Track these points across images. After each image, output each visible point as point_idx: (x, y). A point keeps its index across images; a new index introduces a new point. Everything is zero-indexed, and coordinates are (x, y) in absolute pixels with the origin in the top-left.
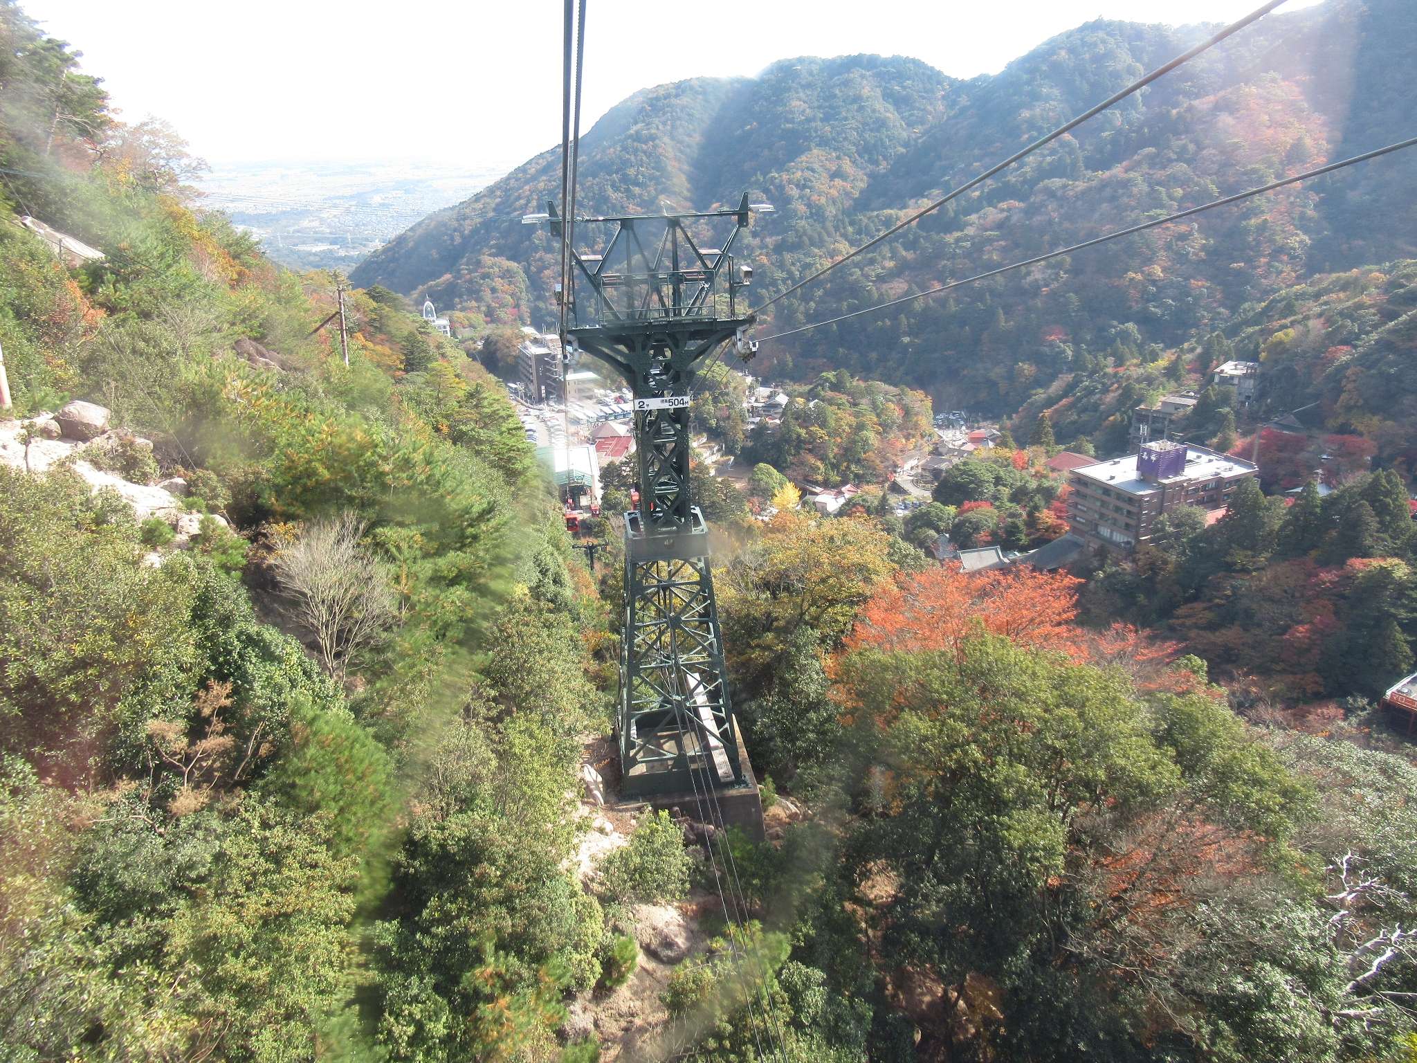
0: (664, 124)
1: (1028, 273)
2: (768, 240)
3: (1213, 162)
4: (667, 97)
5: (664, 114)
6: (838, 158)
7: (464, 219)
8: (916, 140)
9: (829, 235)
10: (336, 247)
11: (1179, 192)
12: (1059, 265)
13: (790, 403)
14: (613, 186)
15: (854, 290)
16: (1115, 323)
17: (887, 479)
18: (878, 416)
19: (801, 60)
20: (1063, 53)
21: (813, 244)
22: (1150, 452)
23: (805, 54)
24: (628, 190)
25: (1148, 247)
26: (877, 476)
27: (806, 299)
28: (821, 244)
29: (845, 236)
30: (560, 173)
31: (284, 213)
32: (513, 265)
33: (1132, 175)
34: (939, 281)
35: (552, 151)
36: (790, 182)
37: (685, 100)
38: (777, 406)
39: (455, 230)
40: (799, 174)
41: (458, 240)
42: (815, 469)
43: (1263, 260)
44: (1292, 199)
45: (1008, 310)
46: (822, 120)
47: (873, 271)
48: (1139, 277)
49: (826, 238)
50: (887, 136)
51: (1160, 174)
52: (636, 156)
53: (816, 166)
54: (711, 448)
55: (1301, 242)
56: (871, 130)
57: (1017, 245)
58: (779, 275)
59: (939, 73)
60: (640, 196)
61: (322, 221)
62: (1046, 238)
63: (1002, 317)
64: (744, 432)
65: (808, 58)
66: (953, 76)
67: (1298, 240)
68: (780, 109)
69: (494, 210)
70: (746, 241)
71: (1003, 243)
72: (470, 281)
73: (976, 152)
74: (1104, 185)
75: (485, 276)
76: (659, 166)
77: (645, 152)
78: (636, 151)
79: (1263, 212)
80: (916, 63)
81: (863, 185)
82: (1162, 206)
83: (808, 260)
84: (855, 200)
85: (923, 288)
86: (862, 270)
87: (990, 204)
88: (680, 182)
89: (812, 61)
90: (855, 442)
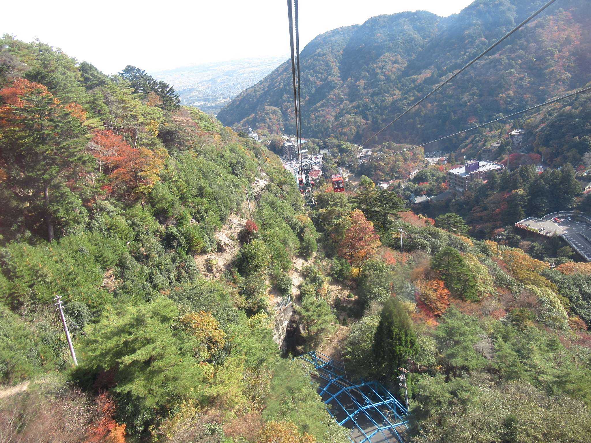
0: (329, 48)
1: (462, 98)
2: (370, 91)
3: (533, 49)
4: (329, 37)
5: (329, 44)
6: (396, 55)
7: (257, 92)
8: (426, 44)
9: (391, 88)
10: (206, 103)
11: (520, 61)
12: (474, 94)
13: (372, 154)
14: (311, 75)
15: (399, 110)
16: (495, 114)
17: (407, 177)
18: (403, 156)
19: (380, 17)
20: (482, 5)
21: (385, 92)
22: (468, 164)
23: (382, 14)
24: (316, 76)
25: (507, 84)
26: (403, 177)
27: (382, 114)
28: (388, 92)
29: (397, 88)
30: (291, 71)
31: (184, 90)
32: (276, 108)
33: (502, 56)
34: (430, 103)
35: (287, 62)
36: (377, 67)
37: (336, 38)
38: (368, 156)
39: (254, 96)
40: (380, 64)
41: (255, 100)
42: (381, 176)
43: (552, 85)
44: (564, 60)
45: (455, 112)
46: (389, 41)
47: (405, 102)
48: (504, 96)
49: (390, 89)
50: (415, 44)
51: (513, 55)
52: (319, 62)
53: (387, 60)
54: (347, 171)
55: (568, 76)
56: (408, 43)
57: (459, 87)
58: (373, 105)
59: (436, 15)
60: (321, 77)
61: (199, 92)
62: (470, 83)
63: (453, 116)
64: (358, 165)
65: (383, 15)
66: (441, 16)
67: (567, 75)
68: (373, 38)
69: (268, 87)
70: (361, 92)
71: (454, 87)
72: (261, 116)
73: (448, 49)
74: (491, 61)
75: (267, 114)
76: (328, 65)
77: (322, 60)
78: (319, 61)
79: (552, 66)
80: (426, 12)
81: (405, 65)
82: (513, 68)
83: (383, 99)
84: (402, 71)
85: (425, 106)
86: (402, 102)
87: (450, 72)
88: (336, 70)
89: (384, 16)
90: (394, 166)
